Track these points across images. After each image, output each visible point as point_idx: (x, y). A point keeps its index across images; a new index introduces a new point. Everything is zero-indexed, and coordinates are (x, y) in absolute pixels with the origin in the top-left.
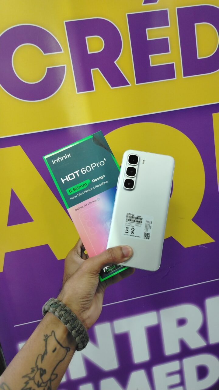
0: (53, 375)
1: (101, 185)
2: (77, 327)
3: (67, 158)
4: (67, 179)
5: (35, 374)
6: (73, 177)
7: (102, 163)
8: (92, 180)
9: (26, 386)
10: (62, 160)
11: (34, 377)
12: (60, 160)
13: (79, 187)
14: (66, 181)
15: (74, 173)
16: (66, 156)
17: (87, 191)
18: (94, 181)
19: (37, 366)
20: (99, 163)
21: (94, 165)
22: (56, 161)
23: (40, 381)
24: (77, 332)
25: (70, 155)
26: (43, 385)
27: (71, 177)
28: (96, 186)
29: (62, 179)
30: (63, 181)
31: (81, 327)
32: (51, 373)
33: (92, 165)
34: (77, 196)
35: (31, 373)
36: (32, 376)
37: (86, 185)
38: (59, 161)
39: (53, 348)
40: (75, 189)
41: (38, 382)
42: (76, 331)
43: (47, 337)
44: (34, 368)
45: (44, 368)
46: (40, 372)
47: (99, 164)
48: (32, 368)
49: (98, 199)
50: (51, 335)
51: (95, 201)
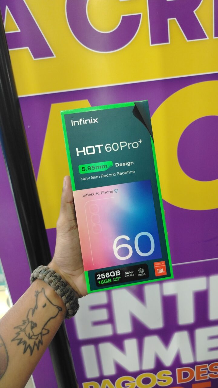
0: (44, 330)
1: (125, 173)
2: (68, 293)
3: (92, 123)
4: (84, 151)
5: (26, 326)
6: (93, 152)
7: (135, 145)
8: (116, 164)
9: (17, 336)
10: (84, 124)
11: (25, 329)
12: (82, 122)
13: (96, 167)
14: (81, 154)
15: (96, 146)
16: (92, 120)
17: (105, 176)
18: (117, 165)
19: (28, 319)
20: (131, 143)
21: (124, 144)
22: (77, 122)
23: (31, 334)
24: (67, 298)
25: (97, 120)
26: (33, 337)
27: (90, 150)
28: (118, 173)
29: (77, 149)
30: (78, 152)
31: (71, 293)
32: (42, 327)
33: (122, 144)
34: (91, 178)
35: (23, 325)
36: (23, 327)
37: (107, 167)
38: (81, 124)
39: (43, 304)
40: (90, 168)
41: (29, 334)
42: (66, 296)
43: (38, 293)
44: (25, 320)
45: (35, 322)
46: (31, 325)
47: (131, 145)
48: (23, 321)
49: (116, 191)
50: (41, 292)
51: (112, 192)
